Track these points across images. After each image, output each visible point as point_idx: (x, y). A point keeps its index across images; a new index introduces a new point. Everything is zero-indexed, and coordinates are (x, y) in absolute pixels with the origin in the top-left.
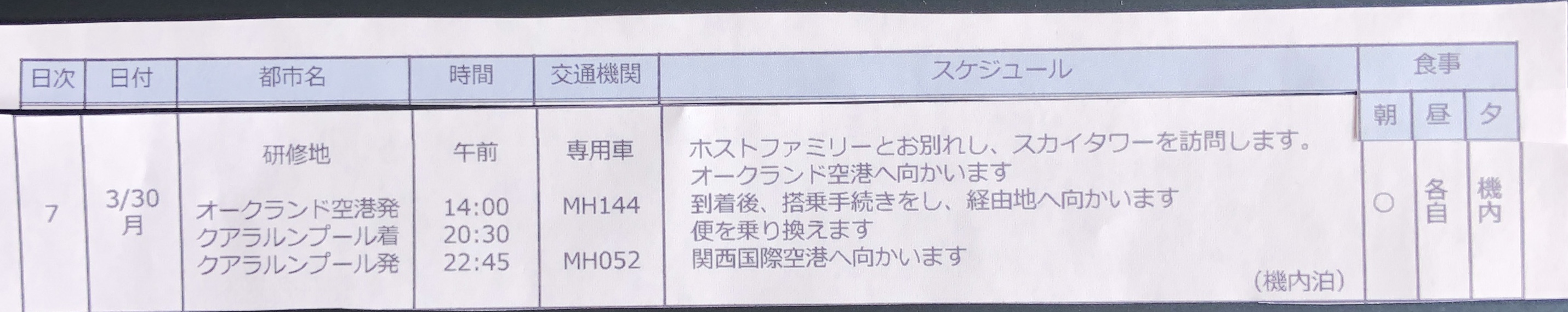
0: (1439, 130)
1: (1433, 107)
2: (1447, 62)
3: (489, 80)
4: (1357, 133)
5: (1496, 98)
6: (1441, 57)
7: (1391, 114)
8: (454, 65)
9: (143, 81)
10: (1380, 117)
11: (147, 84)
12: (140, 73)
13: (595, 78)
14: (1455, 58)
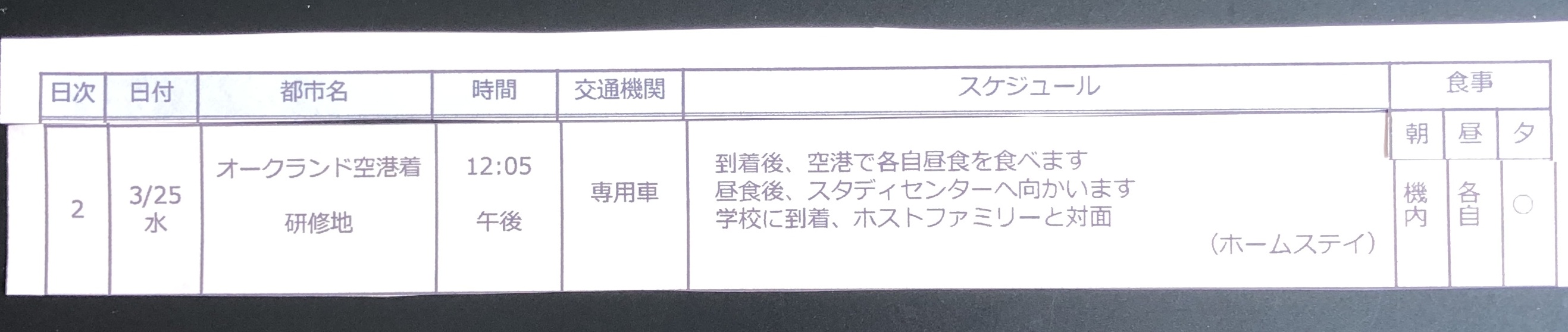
0: (1471, 150)
1: (1465, 125)
2: (1480, 80)
3: (512, 96)
4: (1388, 152)
5: (1528, 117)
6: (1474, 76)
7: (1423, 132)
8: (477, 79)
9: (164, 95)
10: (1411, 136)
11: (167, 98)
12: (161, 87)
13: (619, 93)
14: (1488, 77)
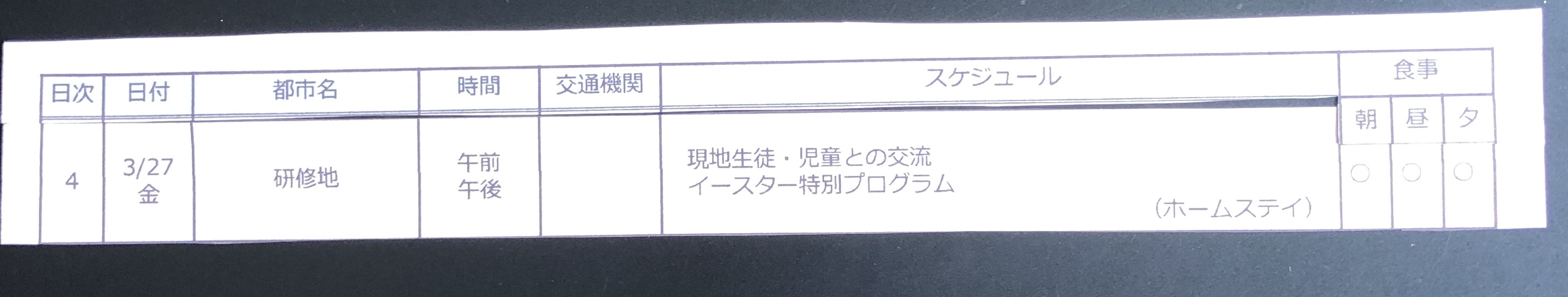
0: (1417, 134)
1: (1411, 111)
2: (1425, 67)
3: (496, 91)
4: (1338, 139)
5: (1472, 102)
6: (1420, 63)
7: (1371, 118)
8: (461, 76)
9: (160, 95)
10: (1360, 121)
11: (163, 98)
12: (157, 87)
13: (599, 88)
14: (1433, 64)
